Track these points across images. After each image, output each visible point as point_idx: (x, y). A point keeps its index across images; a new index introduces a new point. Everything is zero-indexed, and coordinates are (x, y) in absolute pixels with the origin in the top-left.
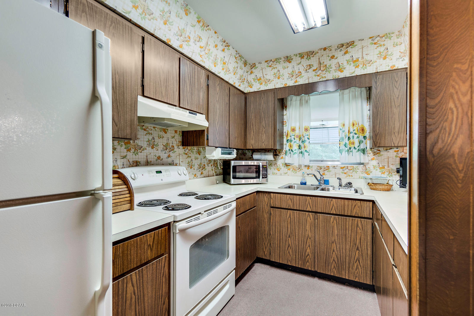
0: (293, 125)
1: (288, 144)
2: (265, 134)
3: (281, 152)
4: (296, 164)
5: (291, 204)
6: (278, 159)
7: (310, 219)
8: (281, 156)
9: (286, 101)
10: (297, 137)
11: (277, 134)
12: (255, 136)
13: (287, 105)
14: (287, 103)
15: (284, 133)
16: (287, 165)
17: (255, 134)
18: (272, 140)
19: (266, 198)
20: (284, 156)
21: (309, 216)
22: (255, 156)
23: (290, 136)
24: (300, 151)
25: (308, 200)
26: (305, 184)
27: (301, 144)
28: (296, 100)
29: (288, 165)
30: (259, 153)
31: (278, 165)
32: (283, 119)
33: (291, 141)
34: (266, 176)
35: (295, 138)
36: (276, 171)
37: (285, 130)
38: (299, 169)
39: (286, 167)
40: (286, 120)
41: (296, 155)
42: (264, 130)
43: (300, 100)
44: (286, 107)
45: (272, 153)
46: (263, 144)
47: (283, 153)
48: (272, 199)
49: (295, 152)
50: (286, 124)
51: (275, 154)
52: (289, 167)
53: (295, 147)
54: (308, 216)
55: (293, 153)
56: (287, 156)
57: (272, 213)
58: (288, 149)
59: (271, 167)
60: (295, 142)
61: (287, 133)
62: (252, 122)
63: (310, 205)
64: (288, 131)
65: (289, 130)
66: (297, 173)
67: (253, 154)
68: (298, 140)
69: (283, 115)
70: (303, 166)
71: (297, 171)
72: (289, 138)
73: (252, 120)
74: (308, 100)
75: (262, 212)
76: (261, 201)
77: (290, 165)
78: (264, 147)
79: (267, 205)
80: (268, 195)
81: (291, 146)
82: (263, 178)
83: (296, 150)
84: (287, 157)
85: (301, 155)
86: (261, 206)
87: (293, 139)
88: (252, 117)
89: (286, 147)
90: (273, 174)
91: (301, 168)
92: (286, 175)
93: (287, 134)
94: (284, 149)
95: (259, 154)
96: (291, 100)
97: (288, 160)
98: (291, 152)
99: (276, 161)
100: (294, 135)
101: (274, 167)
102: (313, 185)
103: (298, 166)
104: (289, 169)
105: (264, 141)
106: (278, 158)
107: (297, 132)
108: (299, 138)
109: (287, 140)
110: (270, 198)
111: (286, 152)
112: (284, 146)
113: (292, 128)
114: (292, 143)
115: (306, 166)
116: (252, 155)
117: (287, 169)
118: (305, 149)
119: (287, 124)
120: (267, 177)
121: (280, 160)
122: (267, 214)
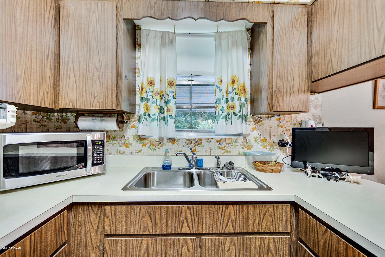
0: (151, 76)
1: (143, 105)
2: (99, 81)
3: (131, 117)
4: (155, 137)
5: (150, 224)
6: (126, 129)
7: (188, 250)
8: (132, 124)
9: (140, 36)
10: (157, 94)
11: (122, 83)
12: (77, 84)
13: (140, 42)
14: (140, 39)
15: (137, 88)
16: (141, 138)
17: (77, 79)
18: (112, 93)
19: (93, 216)
20: (136, 123)
21: (186, 243)
22: (83, 123)
23: (147, 93)
24: (162, 115)
25: (183, 212)
26: (169, 168)
27: (163, 105)
28: (155, 37)
29: (143, 139)
30: (91, 118)
31: (126, 139)
32: (135, 65)
33: (148, 100)
34: (101, 161)
35: (154, 96)
36: (123, 148)
37: (139, 82)
38: (160, 145)
39: (139, 141)
40: (140, 67)
41: (155, 123)
42: (96, 73)
43: (162, 37)
44: (139, 46)
45: (115, 119)
46: (95, 101)
47: (134, 120)
48: (107, 218)
49: (153, 117)
50: (139, 72)
51: (119, 119)
52: (145, 141)
53: (154, 110)
54: (184, 244)
55: (151, 119)
56: (141, 123)
57: (107, 248)
58: (142, 112)
59: (115, 142)
60: (153, 102)
61: (142, 86)
62: (71, 56)
63: (187, 222)
64: (142, 83)
65: (145, 83)
66: (157, 149)
67: (76, 119)
68: (158, 100)
69: (135, 58)
70: (165, 140)
71: (157, 147)
72: (144, 95)
73: (72, 51)
74: (173, 38)
75: (84, 248)
76: (83, 225)
77: (145, 139)
78: (96, 106)
79: (97, 231)
80: (98, 210)
81: (147, 109)
82: (94, 165)
83: (154, 115)
84: (141, 126)
85: (162, 122)
86: (81, 234)
87: (150, 97)
88: (72, 45)
89: (140, 110)
90: (119, 153)
91: (163, 142)
92: (140, 154)
93: (142, 89)
94: (137, 113)
95: (89, 120)
96: (148, 35)
97: (142, 130)
98: (148, 118)
99: (124, 132)
100: (152, 92)
101: (120, 142)
102: (181, 169)
103: (157, 140)
104: (144, 145)
105: (96, 94)
106: (127, 127)
107: (157, 88)
108: (161, 96)
109: (142, 98)
110: (104, 215)
111: (139, 118)
112: (137, 108)
113: (150, 80)
114: (149, 103)
115: (170, 139)
116: (76, 122)
117: (141, 145)
118: (169, 114)
119: (141, 73)
120: (103, 162)
121: (129, 131)
122: (97, 252)
